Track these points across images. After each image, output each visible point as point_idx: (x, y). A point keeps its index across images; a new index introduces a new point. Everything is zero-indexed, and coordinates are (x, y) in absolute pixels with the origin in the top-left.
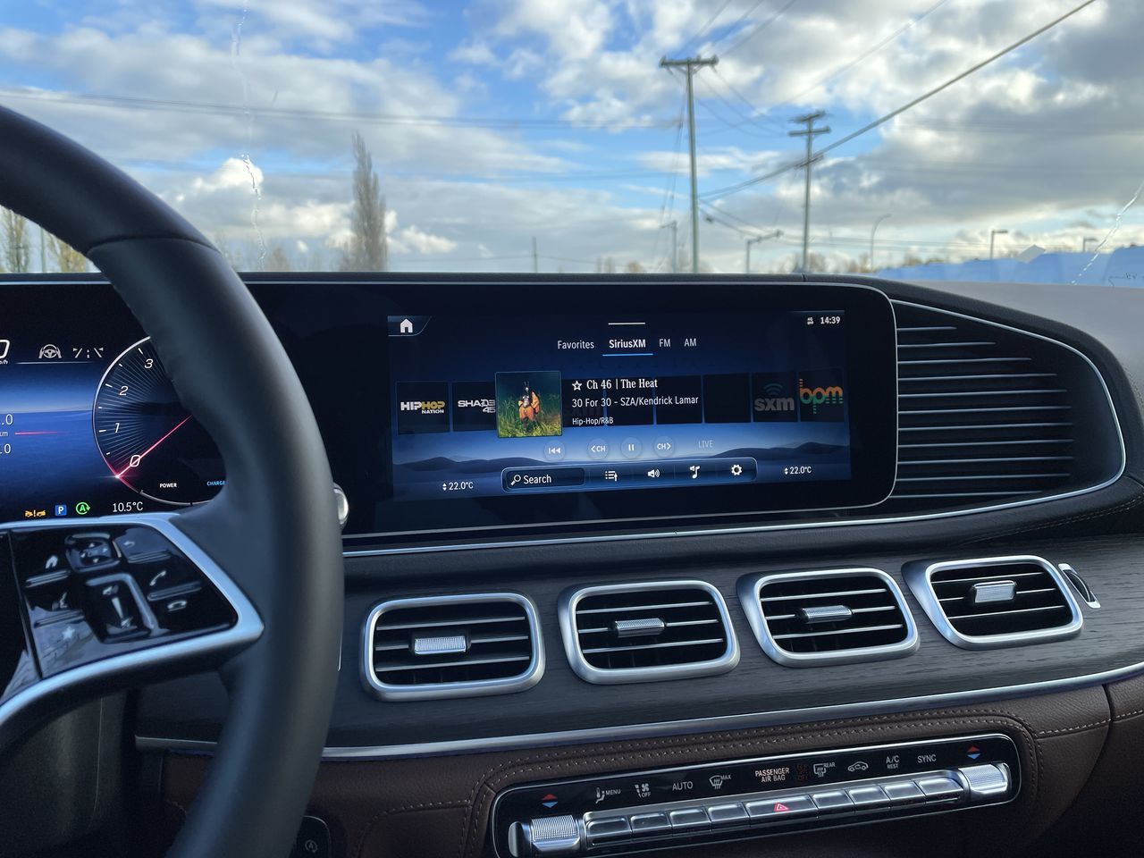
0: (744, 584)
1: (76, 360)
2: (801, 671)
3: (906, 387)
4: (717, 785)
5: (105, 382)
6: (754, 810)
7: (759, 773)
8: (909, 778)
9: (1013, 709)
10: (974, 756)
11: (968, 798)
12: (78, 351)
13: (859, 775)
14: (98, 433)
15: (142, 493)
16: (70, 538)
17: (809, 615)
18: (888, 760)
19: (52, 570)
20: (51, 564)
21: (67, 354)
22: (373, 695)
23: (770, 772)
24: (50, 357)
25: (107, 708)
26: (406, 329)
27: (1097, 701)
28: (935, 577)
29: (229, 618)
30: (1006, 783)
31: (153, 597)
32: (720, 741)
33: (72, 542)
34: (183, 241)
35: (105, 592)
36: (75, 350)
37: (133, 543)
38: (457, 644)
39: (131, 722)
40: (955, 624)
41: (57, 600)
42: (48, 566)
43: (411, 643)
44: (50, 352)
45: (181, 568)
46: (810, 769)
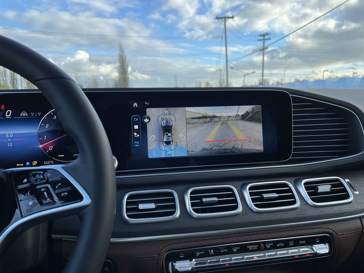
0: (243, 186)
1: (32, 116)
2: (262, 214)
3: (295, 123)
4: (235, 250)
5: (41, 123)
6: (247, 258)
7: (248, 247)
8: (297, 248)
9: (330, 226)
10: (318, 241)
11: (316, 254)
12: (32, 114)
13: (281, 247)
14: (39, 139)
15: (53, 158)
16: (31, 173)
17: (265, 196)
18: (290, 243)
19: (25, 183)
20: (25, 181)
21: (29, 115)
22: (126, 222)
23: (252, 246)
24: (24, 116)
25: (43, 227)
26: (135, 106)
27: (358, 223)
28: (305, 184)
29: (81, 198)
30: (328, 250)
31: (57, 192)
32: (236, 236)
33: (31, 175)
34: (64, 79)
35: (42, 190)
36: (32, 113)
37: (50, 175)
38: (152, 206)
39: (50, 230)
40: (312, 199)
41: (27, 193)
42: (24, 182)
43: (138, 206)
44: (24, 114)
45: (65, 182)
46: (265, 245)
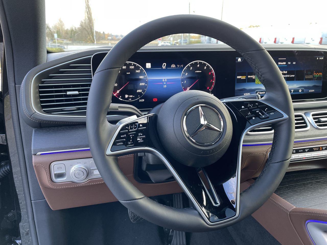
0: (308, 114)
1: (178, 68)
2: (322, 130)
4: (307, 151)
5: (183, 72)
7: (314, 149)
14: (182, 83)
17: (321, 120)
23: (315, 148)
26: (239, 60)
32: (307, 143)
35: (257, 112)
36: (178, 65)
37: (258, 104)
42: (242, 108)
44: (173, 66)
46: (322, 148)
